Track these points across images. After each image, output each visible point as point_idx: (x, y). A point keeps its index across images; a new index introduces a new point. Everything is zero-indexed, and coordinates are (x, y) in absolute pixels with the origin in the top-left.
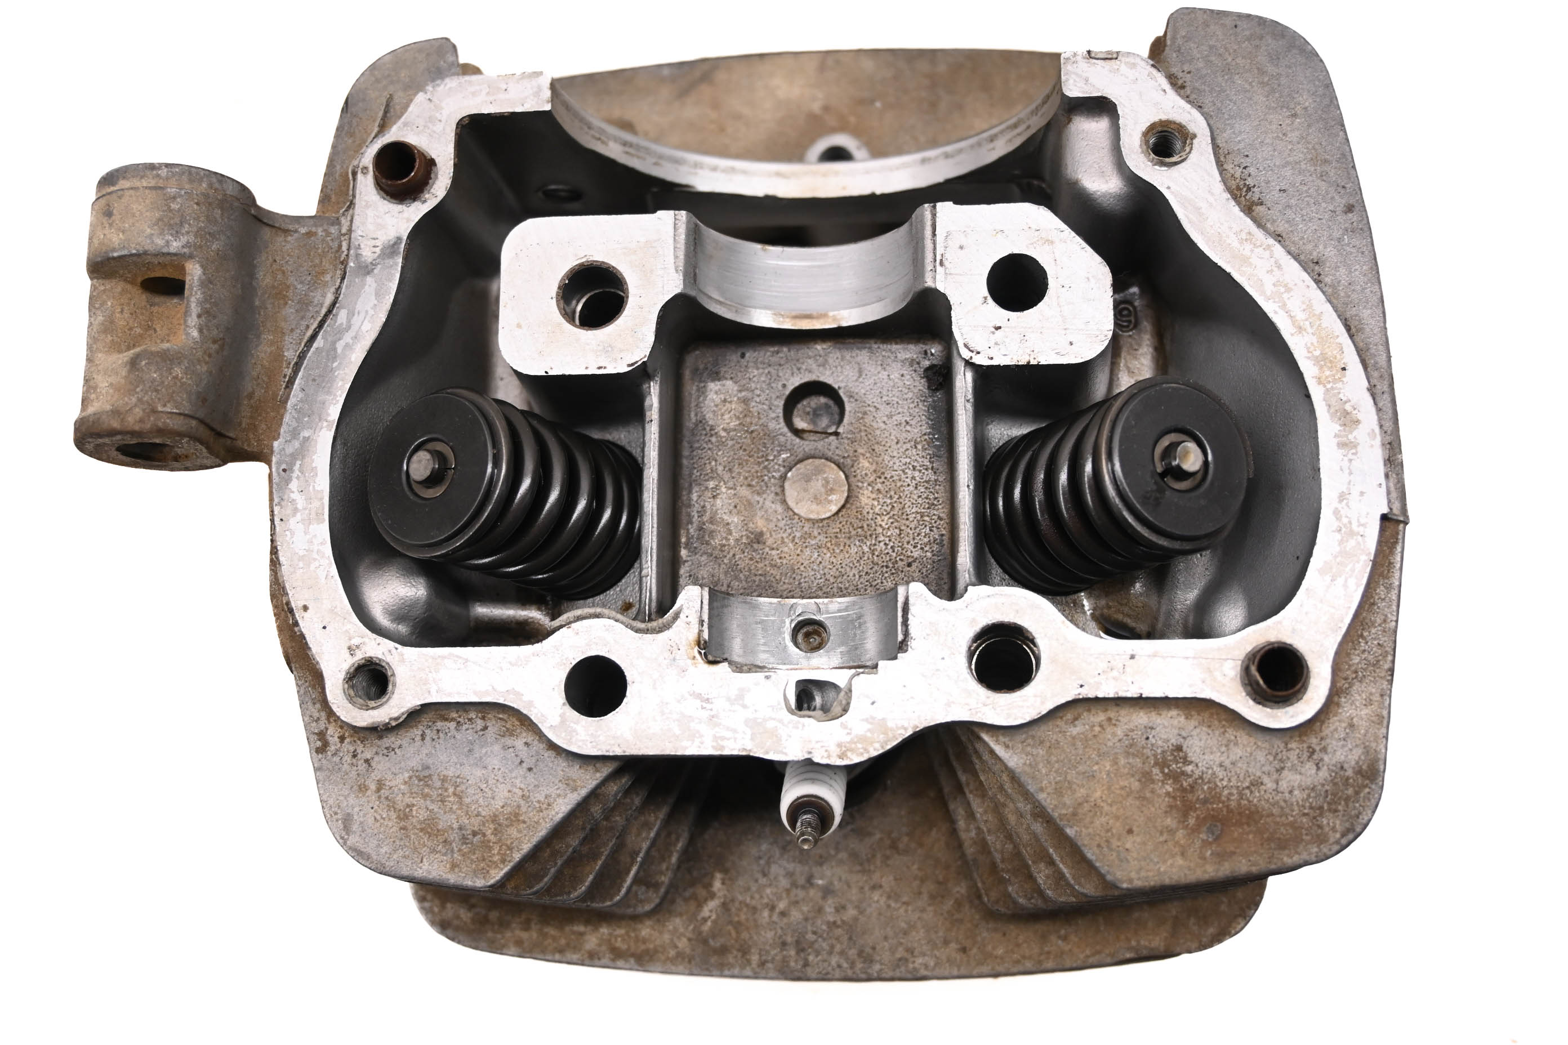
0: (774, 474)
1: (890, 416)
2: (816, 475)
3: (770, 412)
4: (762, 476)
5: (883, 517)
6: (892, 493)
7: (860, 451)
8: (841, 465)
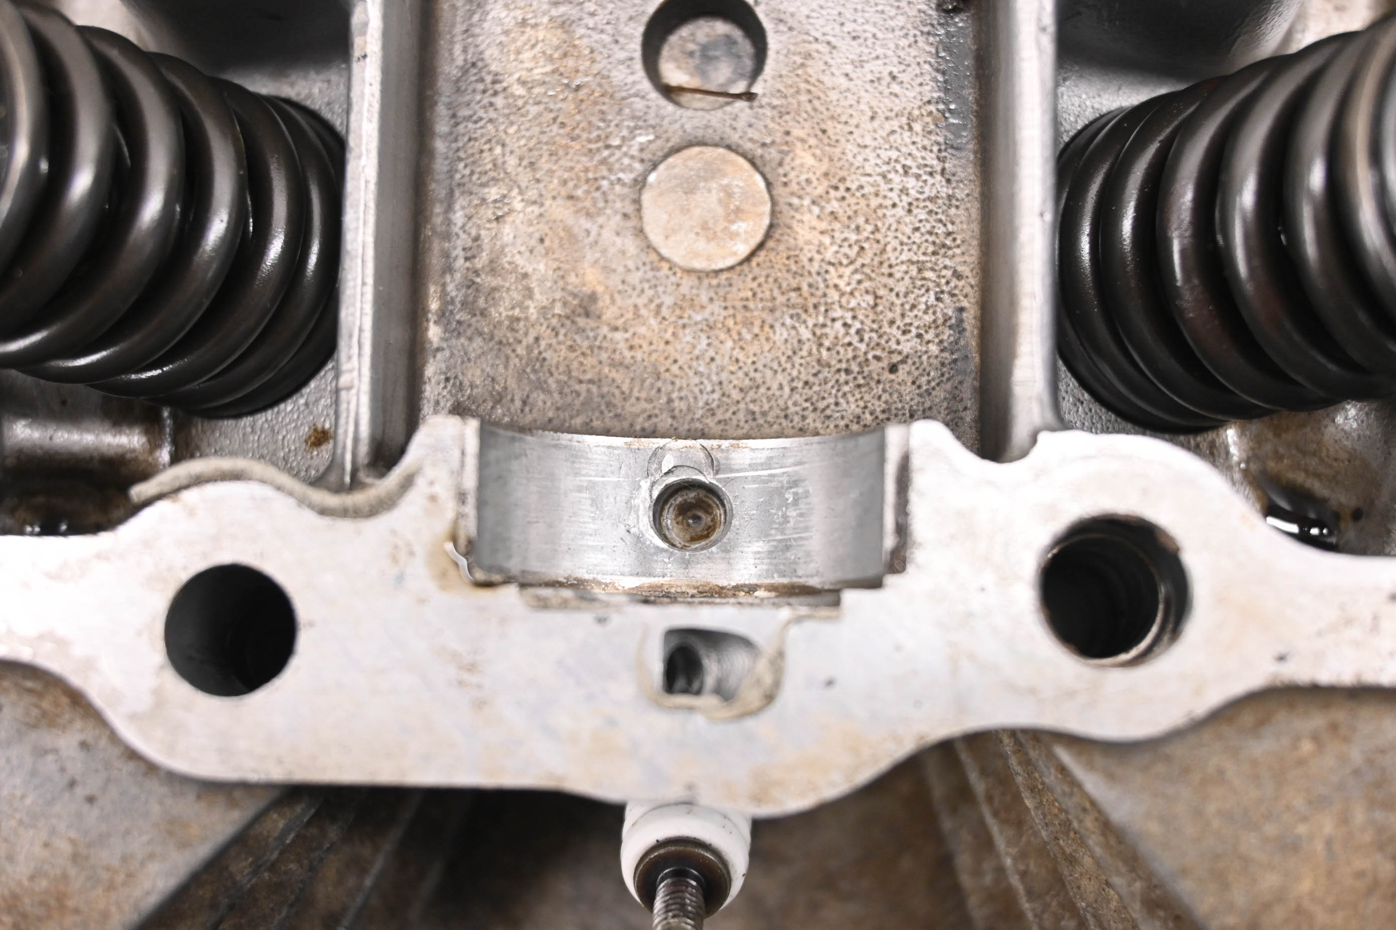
0: (621, 175)
1: (860, 63)
2: (706, 180)
3: (616, 48)
4: (596, 179)
5: (842, 270)
6: (861, 220)
7: (797, 132)
8: (758, 162)
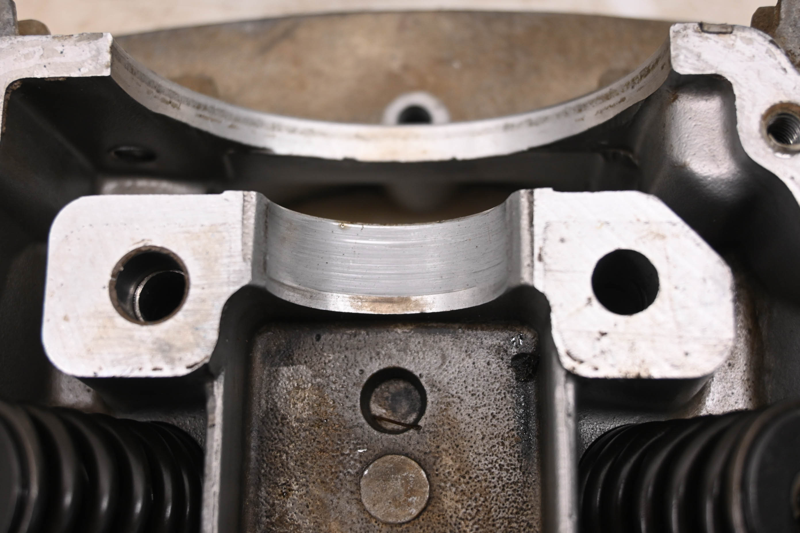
0: (350, 470)
1: (476, 409)
2: (395, 474)
3: (347, 400)
4: (336, 472)
5: (467, 522)
6: (478, 494)
7: (444, 446)
8: (422, 463)
